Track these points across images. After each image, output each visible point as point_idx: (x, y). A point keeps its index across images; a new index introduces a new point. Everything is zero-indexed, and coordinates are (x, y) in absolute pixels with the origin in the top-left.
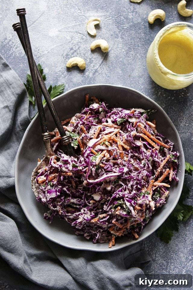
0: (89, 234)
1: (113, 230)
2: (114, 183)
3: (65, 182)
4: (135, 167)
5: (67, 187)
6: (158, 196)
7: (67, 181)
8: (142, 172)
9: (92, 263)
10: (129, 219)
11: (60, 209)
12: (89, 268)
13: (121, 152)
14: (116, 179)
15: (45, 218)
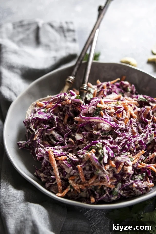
0: (46, 176)
1: (73, 180)
2: (104, 134)
3: (60, 113)
4: (133, 130)
5: (58, 117)
6: (140, 178)
7: (61, 114)
8: (137, 137)
9: (29, 203)
10: (97, 170)
11: (38, 135)
12: (22, 206)
13: (127, 117)
14: (107, 131)
15: (18, 144)
